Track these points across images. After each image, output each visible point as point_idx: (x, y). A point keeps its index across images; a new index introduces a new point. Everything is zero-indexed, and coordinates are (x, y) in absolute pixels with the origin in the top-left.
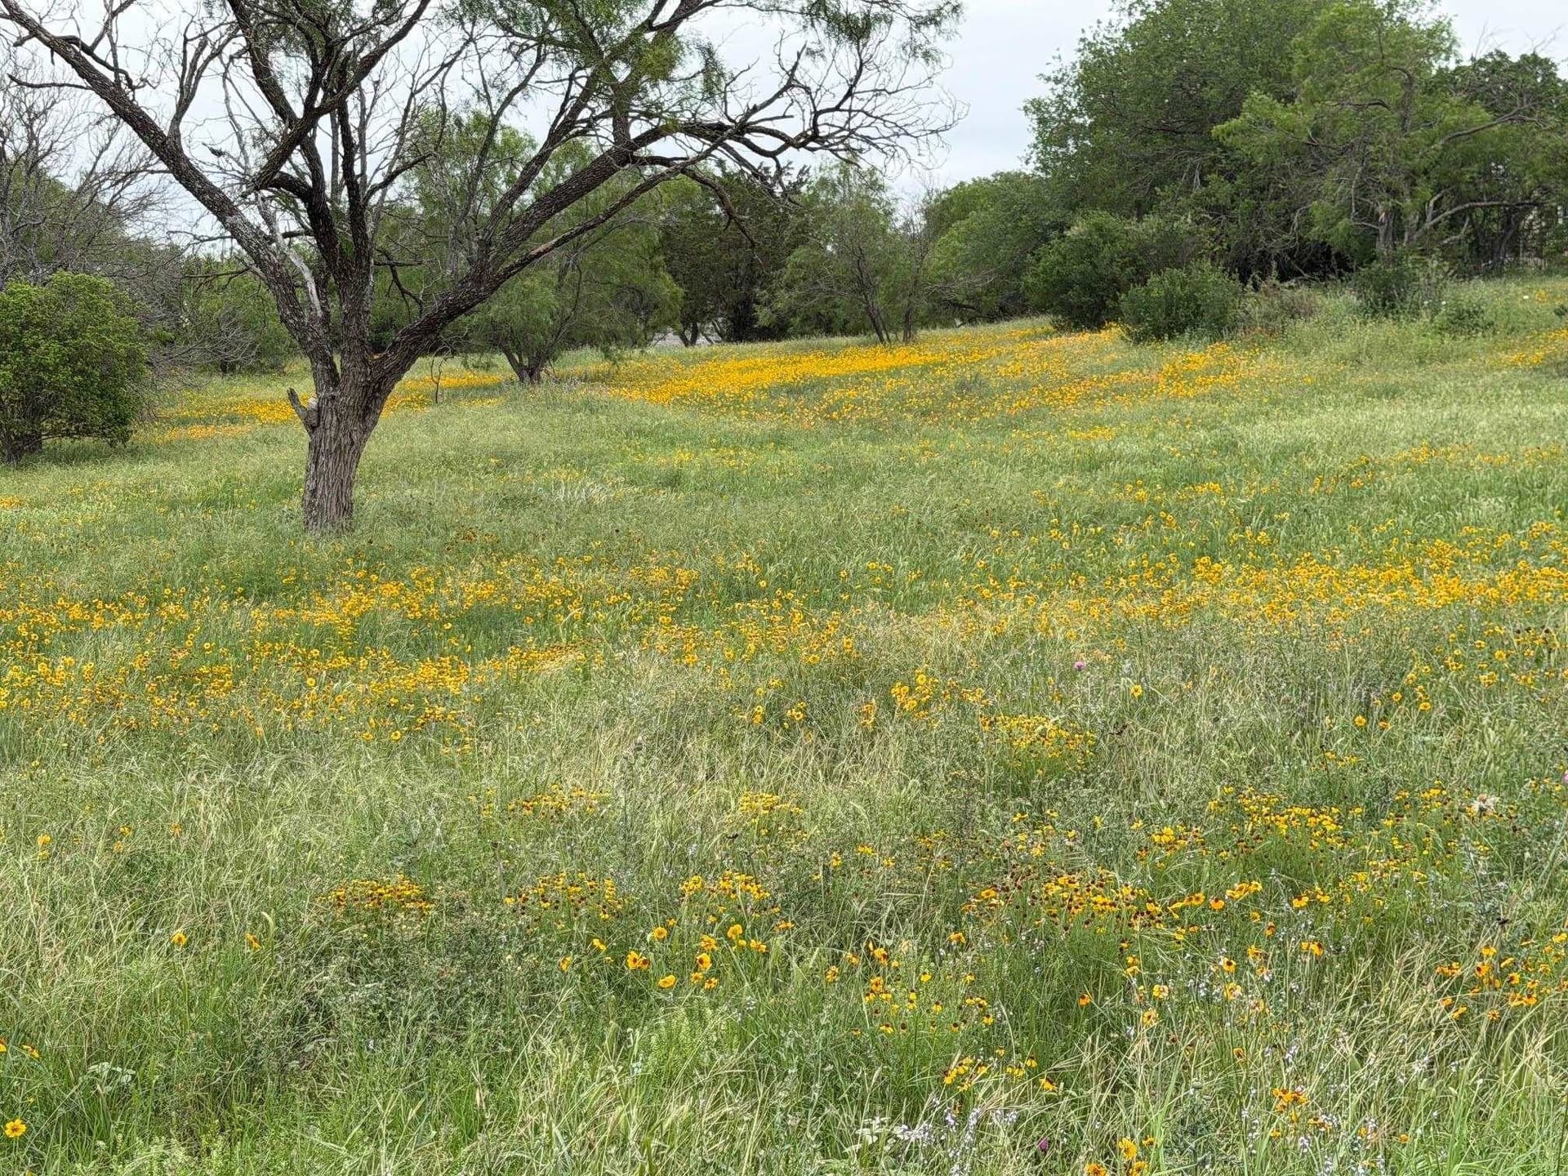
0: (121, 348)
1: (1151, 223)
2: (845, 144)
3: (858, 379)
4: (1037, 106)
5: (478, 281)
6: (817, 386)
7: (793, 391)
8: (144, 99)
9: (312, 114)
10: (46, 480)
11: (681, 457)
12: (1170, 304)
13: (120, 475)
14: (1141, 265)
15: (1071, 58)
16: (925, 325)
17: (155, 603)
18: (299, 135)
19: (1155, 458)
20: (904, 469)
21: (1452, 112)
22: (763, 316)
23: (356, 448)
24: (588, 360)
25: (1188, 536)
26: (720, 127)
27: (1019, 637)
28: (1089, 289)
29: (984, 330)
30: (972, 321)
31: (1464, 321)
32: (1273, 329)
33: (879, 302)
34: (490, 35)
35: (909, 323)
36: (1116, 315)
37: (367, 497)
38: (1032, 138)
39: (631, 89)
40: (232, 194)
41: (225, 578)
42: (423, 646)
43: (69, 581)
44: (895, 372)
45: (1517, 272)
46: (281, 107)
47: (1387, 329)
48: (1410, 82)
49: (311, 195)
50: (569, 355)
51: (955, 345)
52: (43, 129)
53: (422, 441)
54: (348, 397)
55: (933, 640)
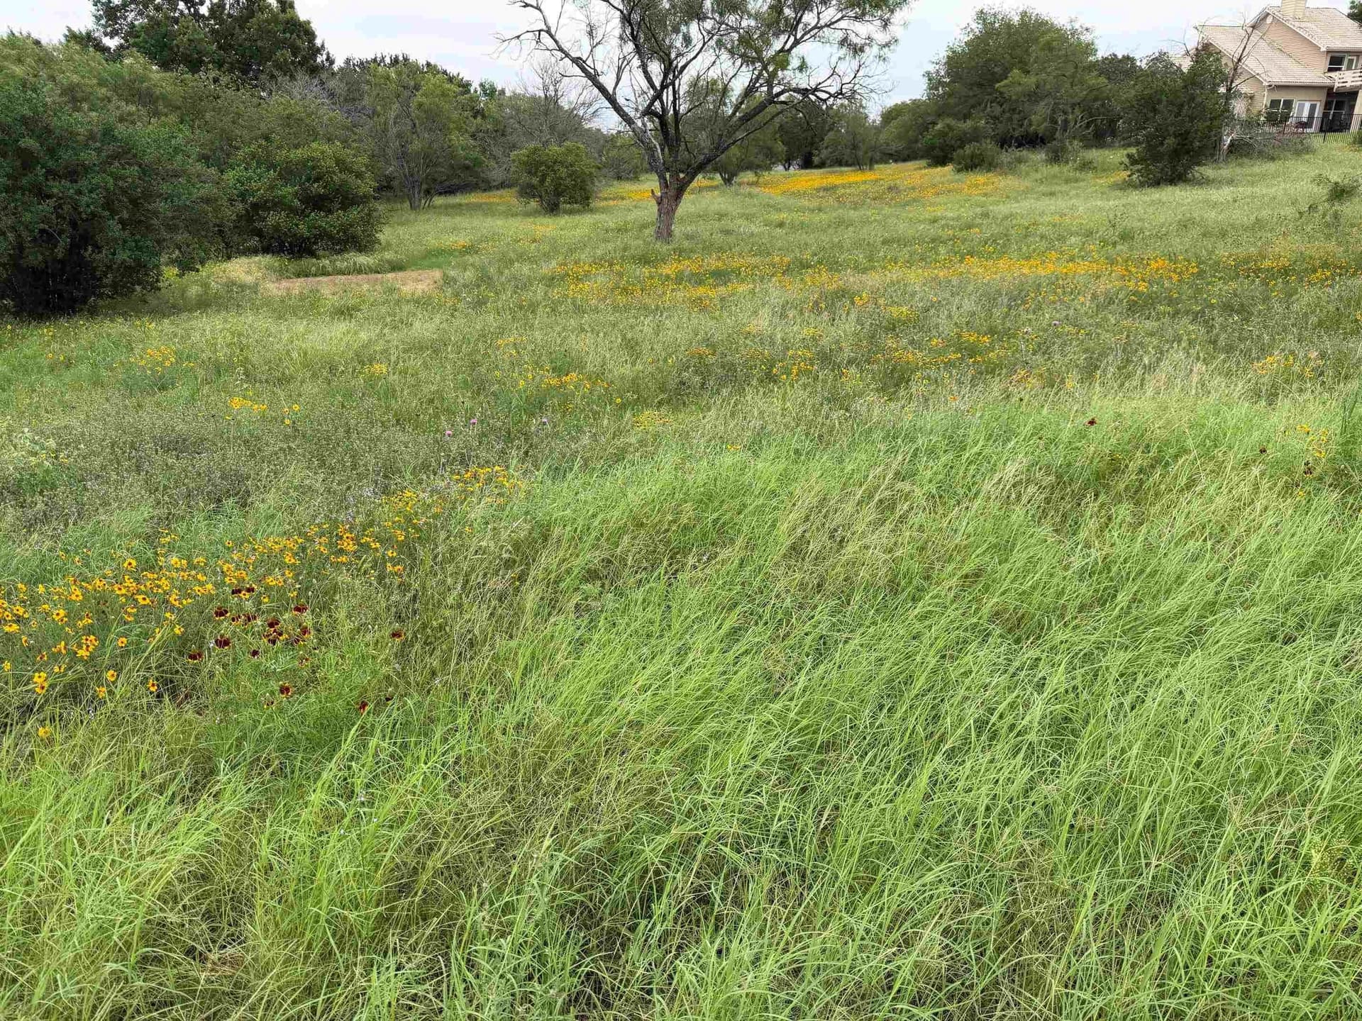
0: (587, 171)
1: (969, 123)
2: (852, 96)
3: (850, 185)
4: (928, 73)
5: (717, 149)
6: (834, 188)
7: (826, 189)
8: (602, 79)
9: (664, 86)
10: (564, 220)
11: (783, 215)
12: (972, 157)
13: (588, 219)
14: (963, 140)
15: (943, 54)
16: (877, 162)
17: (611, 265)
18: (658, 96)
19: (958, 218)
20: (866, 222)
21: (1093, 80)
22: (816, 160)
23: (674, 211)
24: (748, 176)
25: (964, 248)
26: (806, 90)
27: (898, 282)
28: (942, 150)
29: (901, 165)
30: (896, 161)
31: (1086, 166)
32: (1011, 168)
33: (860, 153)
34: (725, 56)
35: (872, 162)
36: (951, 160)
37: (677, 229)
38: (925, 87)
39: (773, 75)
40: (632, 114)
41: (633, 257)
42: (700, 283)
43: (583, 256)
44: (865, 182)
45: (1110, 146)
46: (652, 85)
47: (1055, 169)
48: (1076, 67)
49: (662, 118)
50: (742, 174)
51: (889, 171)
52: (561, 87)
53: (692, 209)
54: (672, 192)
55: (870, 283)
